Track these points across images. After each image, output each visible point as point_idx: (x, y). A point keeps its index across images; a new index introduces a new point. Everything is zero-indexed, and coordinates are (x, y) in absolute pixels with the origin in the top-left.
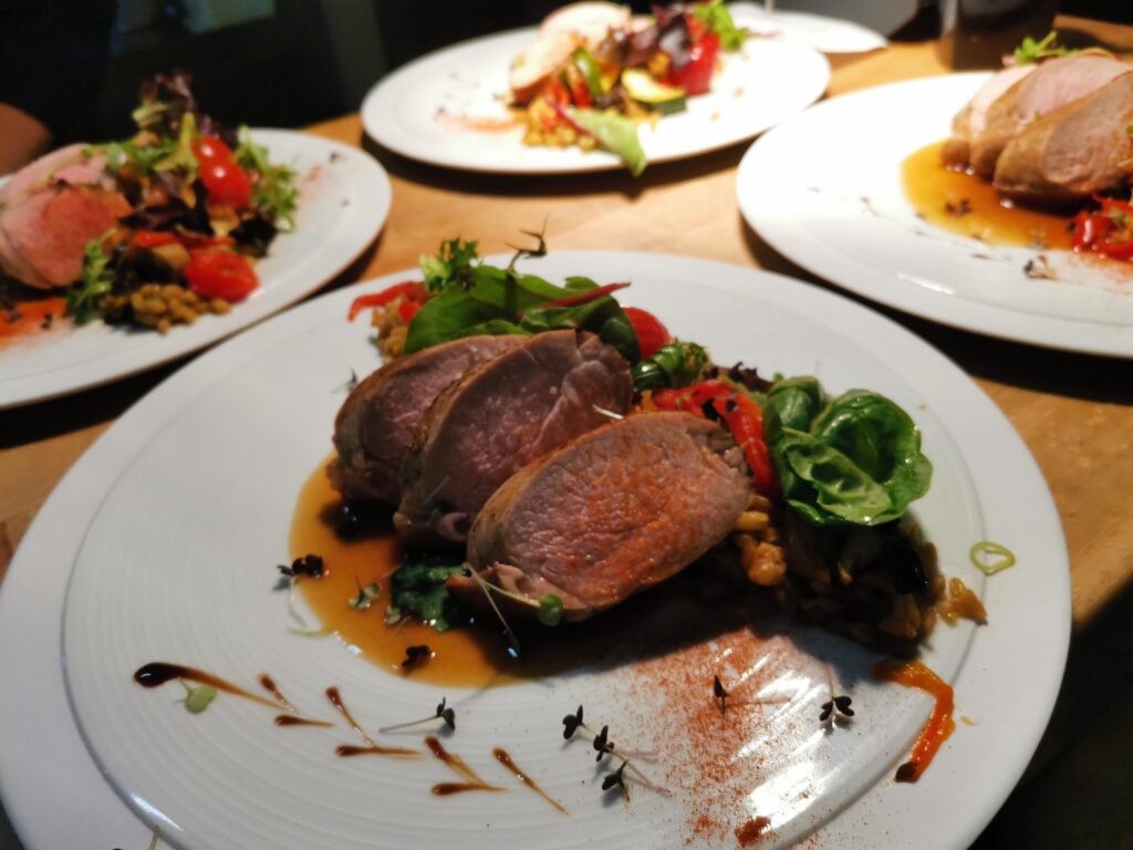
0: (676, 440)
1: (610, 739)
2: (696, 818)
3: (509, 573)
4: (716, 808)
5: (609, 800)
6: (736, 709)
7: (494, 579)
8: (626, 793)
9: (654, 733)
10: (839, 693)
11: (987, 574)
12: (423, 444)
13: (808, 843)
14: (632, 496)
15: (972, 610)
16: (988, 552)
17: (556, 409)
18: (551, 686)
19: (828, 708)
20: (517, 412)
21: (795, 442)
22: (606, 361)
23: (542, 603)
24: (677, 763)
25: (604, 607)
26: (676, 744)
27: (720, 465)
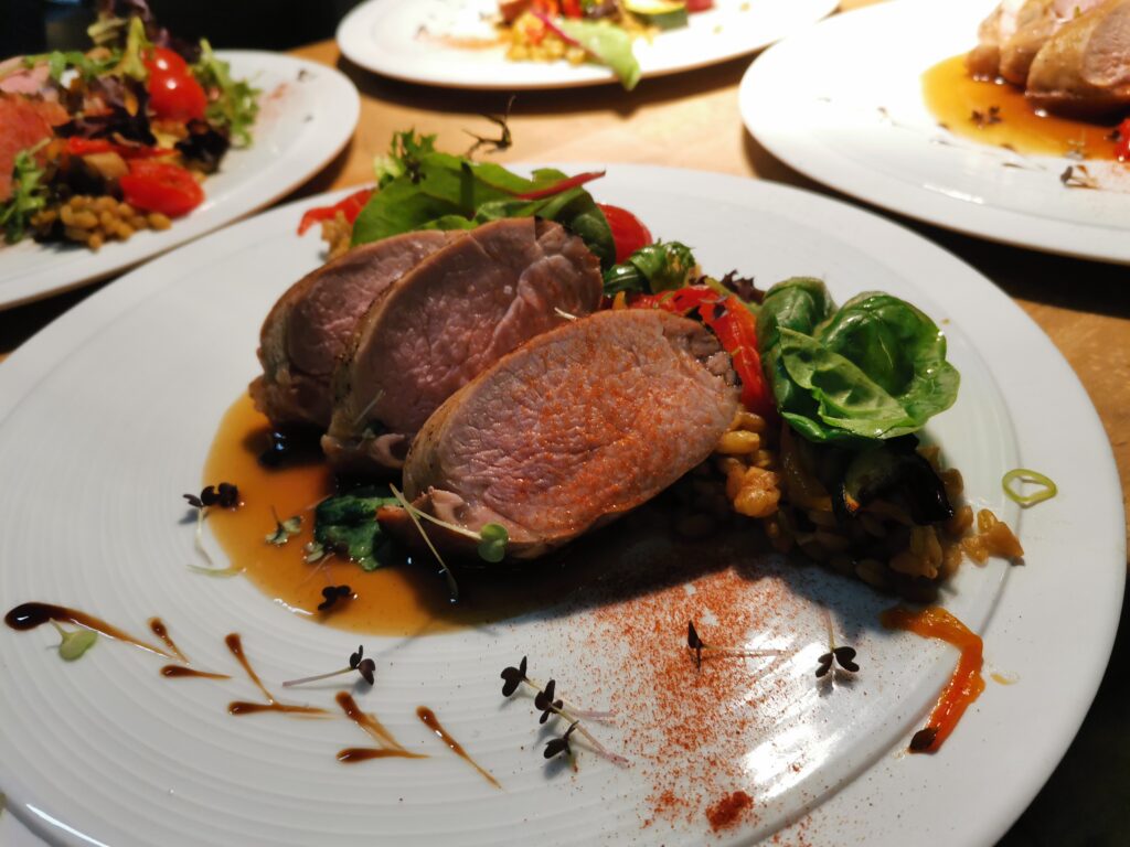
0: (649, 343)
1: (557, 696)
2: (658, 795)
3: (445, 500)
4: (684, 782)
5: (551, 771)
6: (714, 663)
7: (429, 508)
8: (574, 761)
9: (613, 691)
10: (840, 643)
11: (1024, 507)
12: (354, 353)
13: (797, 828)
14: (595, 409)
15: (1005, 547)
16: (1025, 481)
17: (511, 312)
18: (493, 634)
19: (826, 661)
20: (464, 315)
21: (792, 344)
22: (570, 256)
23: (483, 535)
24: (639, 726)
25: (559, 540)
26: (639, 703)
27: (701, 372)
